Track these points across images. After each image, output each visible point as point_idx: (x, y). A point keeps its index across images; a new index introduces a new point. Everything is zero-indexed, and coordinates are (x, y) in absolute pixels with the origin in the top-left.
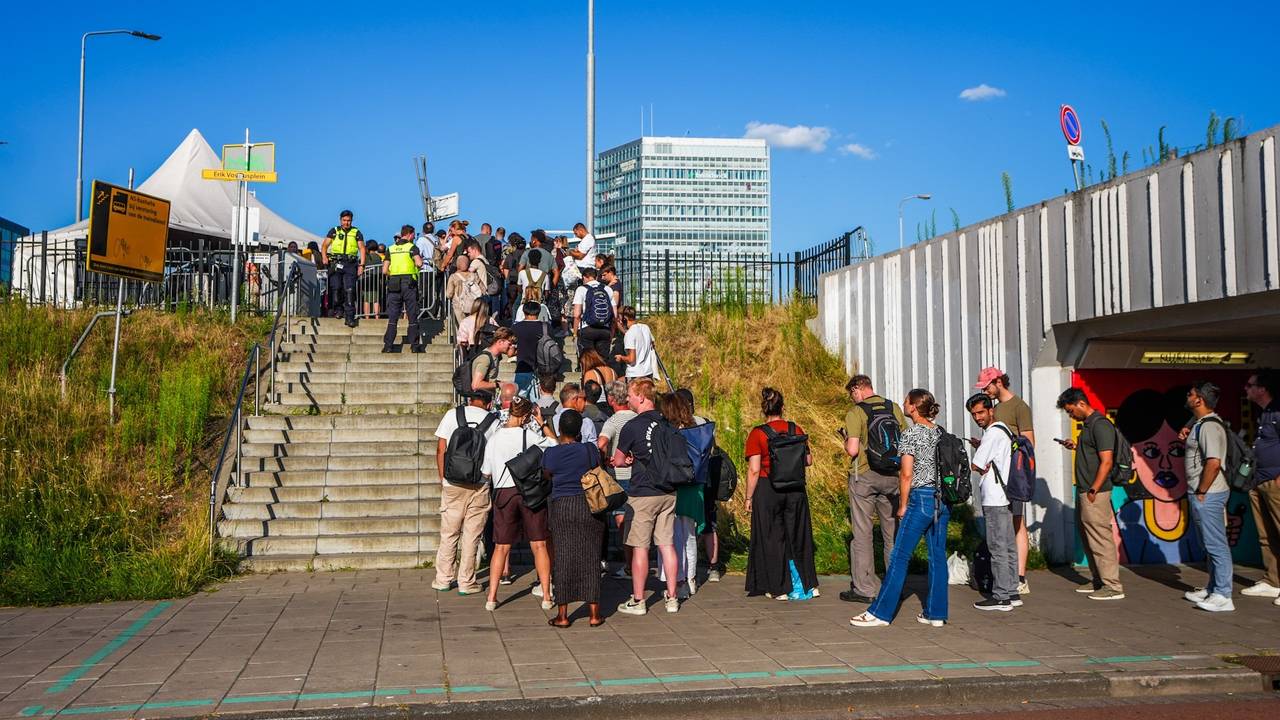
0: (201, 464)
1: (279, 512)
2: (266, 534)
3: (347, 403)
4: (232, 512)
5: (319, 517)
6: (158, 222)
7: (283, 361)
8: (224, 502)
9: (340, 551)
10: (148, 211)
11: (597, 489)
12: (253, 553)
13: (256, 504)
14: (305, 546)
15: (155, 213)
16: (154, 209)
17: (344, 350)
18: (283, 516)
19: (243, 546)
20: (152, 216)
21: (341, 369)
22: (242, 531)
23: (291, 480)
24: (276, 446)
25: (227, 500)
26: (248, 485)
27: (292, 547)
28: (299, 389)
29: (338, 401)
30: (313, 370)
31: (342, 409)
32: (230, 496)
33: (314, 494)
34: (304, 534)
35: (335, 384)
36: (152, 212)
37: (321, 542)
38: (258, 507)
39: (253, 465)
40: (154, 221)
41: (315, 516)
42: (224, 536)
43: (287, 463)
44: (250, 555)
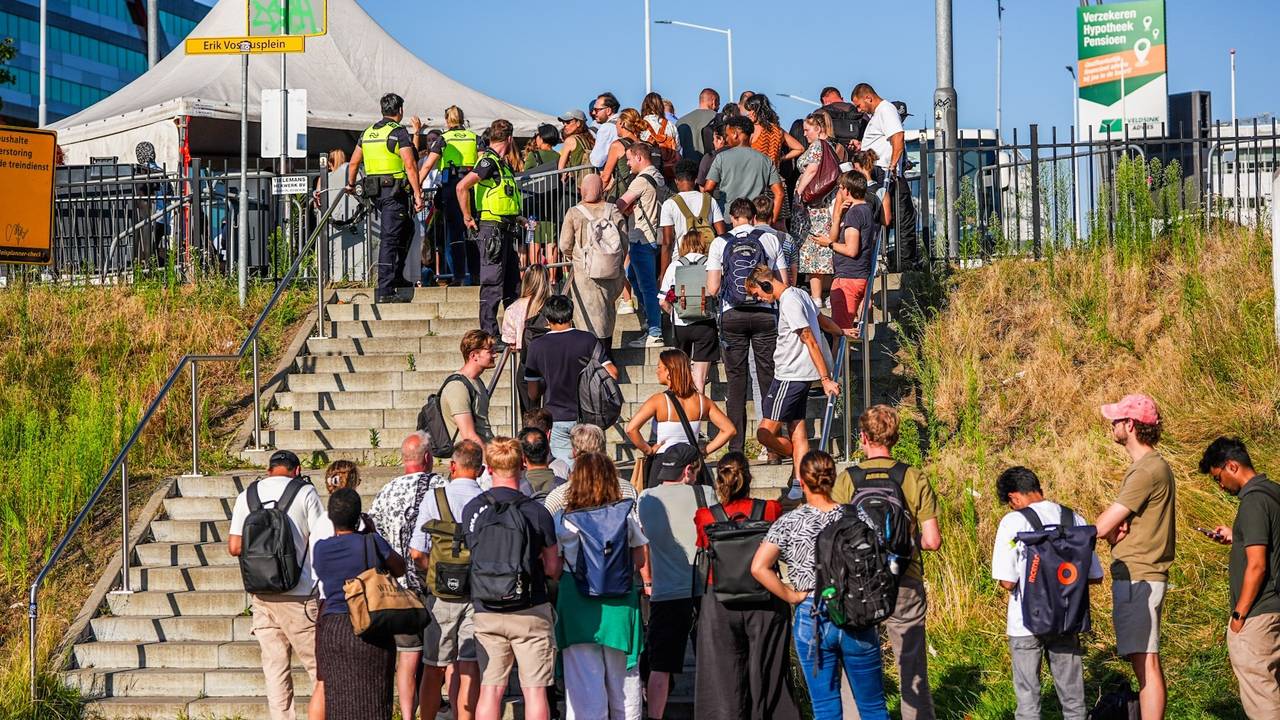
0: (83, 555)
1: (171, 631)
2: (142, 665)
3: (382, 445)
4: (104, 629)
5: (230, 639)
6: (35, 167)
7: (304, 373)
8: (97, 614)
9: (238, 694)
10: (16, 153)
11: (361, 598)
12: (115, 693)
13: (137, 618)
14: (187, 684)
15: (30, 155)
16: (26, 148)
17: (410, 348)
18: (177, 638)
19: (101, 682)
20: (26, 160)
21: (393, 384)
22: (108, 659)
23: (208, 580)
24: (203, 525)
25: (103, 610)
26: (144, 588)
27: (170, 685)
28: (310, 423)
29: (366, 443)
30: (348, 387)
31: (365, 457)
32: (111, 604)
33: (232, 604)
34: (197, 666)
35: (369, 411)
36: (24, 153)
37: (210, 678)
38: (141, 621)
39: (161, 556)
40: (29, 166)
41: (222, 638)
42: (84, 666)
43: (212, 553)
44: (110, 695)
